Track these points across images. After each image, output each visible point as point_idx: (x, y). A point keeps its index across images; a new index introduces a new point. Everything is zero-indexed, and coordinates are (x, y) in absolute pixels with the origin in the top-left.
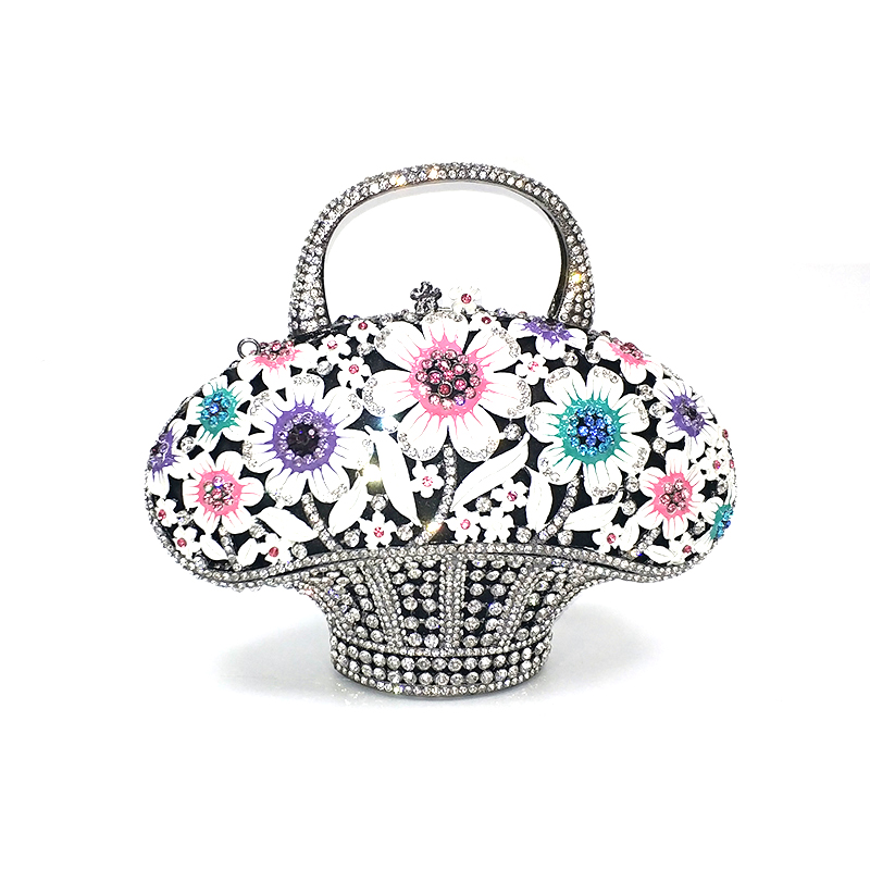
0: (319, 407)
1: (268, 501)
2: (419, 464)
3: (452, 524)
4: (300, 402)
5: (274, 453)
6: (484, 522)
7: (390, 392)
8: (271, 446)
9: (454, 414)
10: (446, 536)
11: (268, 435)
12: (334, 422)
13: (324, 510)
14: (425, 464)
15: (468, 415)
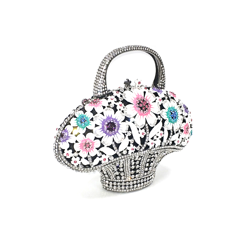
0: (114, 117)
1: (102, 146)
2: (140, 129)
3: (149, 144)
4: (108, 116)
5: (102, 132)
6: (155, 142)
7: (131, 110)
8: (101, 130)
9: (146, 115)
10: (147, 147)
11: (101, 127)
12: (118, 120)
13: (118, 145)
14: (141, 129)
15: (149, 114)
